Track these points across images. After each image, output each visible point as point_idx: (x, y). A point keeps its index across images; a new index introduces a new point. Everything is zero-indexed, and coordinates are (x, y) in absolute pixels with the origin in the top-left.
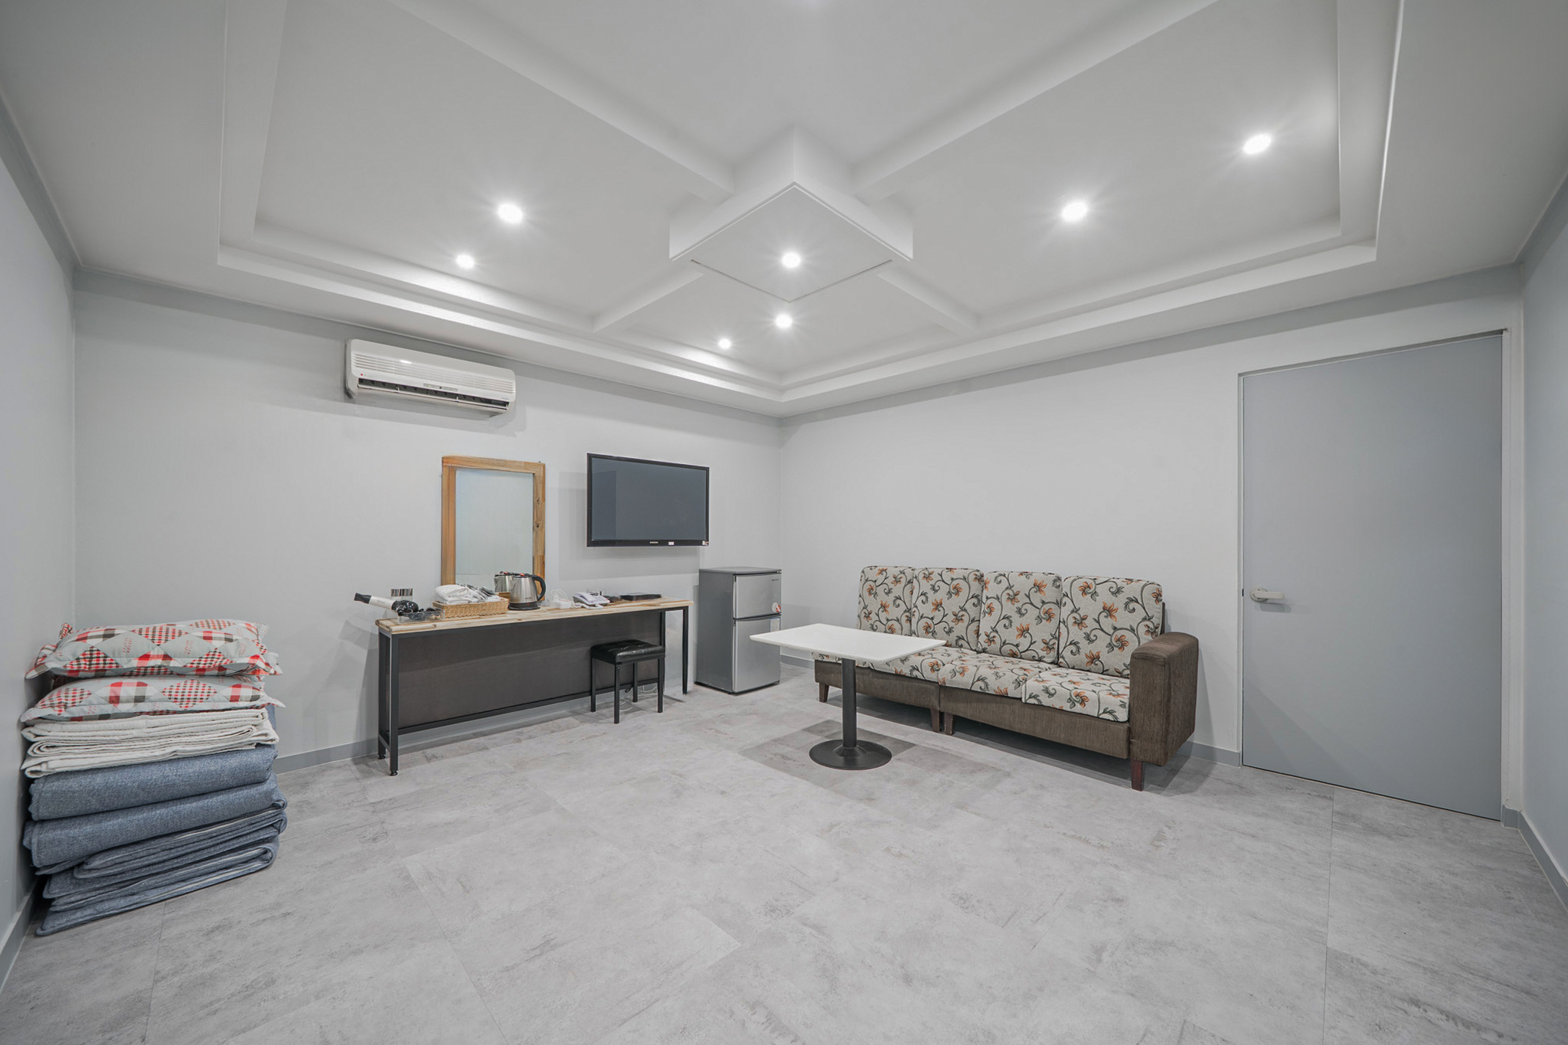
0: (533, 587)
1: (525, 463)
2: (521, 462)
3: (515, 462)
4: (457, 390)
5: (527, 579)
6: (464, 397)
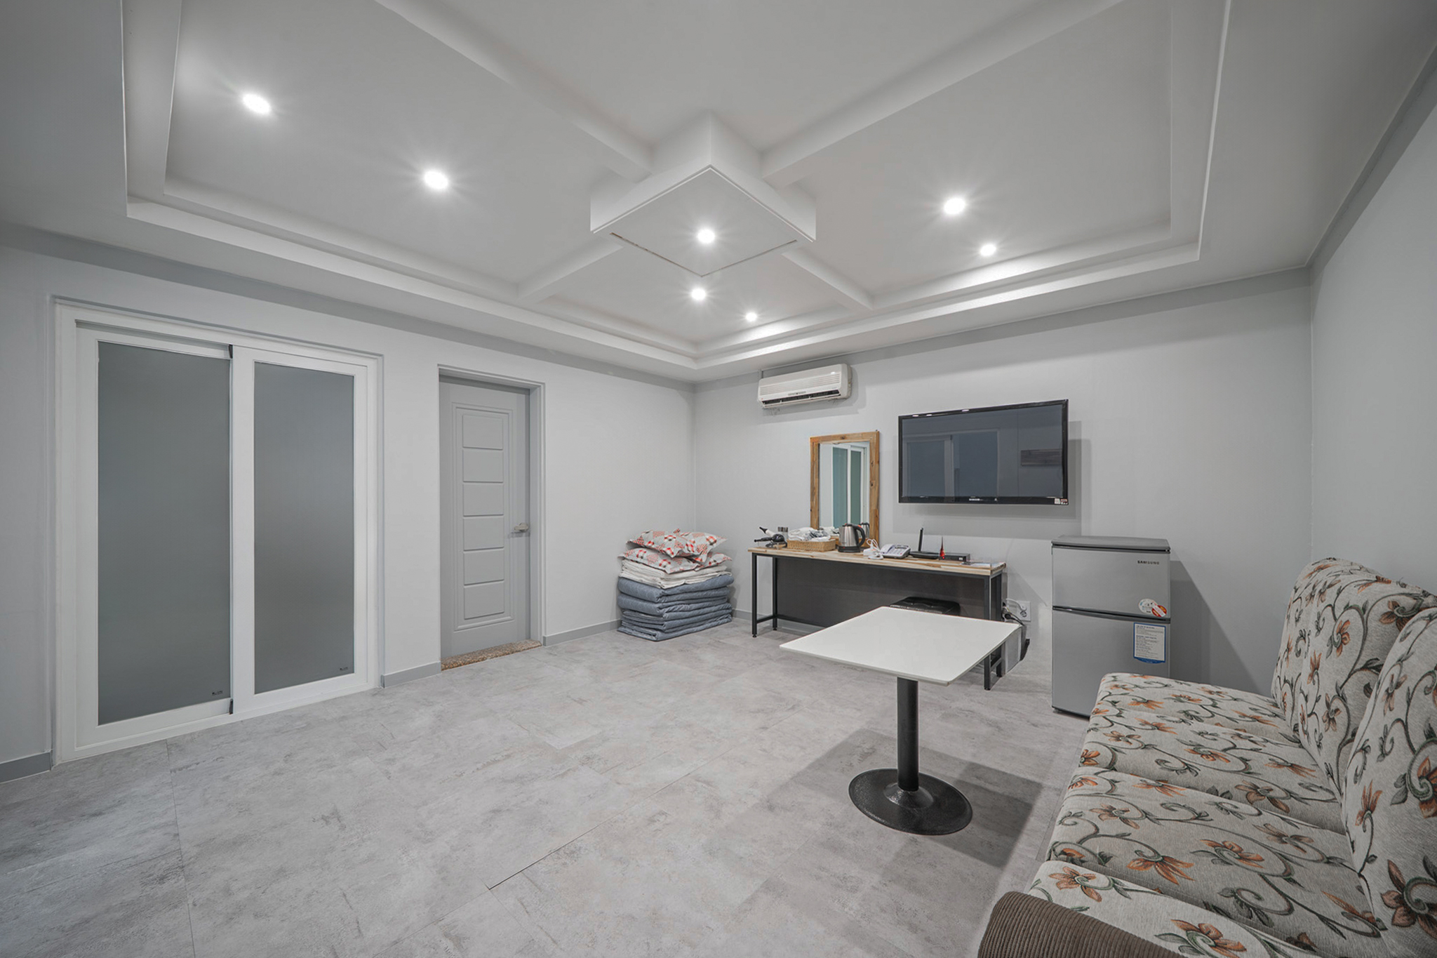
0: (854, 535)
1: (862, 434)
2: (859, 434)
3: (854, 434)
4: (805, 392)
5: (850, 527)
6: (812, 395)
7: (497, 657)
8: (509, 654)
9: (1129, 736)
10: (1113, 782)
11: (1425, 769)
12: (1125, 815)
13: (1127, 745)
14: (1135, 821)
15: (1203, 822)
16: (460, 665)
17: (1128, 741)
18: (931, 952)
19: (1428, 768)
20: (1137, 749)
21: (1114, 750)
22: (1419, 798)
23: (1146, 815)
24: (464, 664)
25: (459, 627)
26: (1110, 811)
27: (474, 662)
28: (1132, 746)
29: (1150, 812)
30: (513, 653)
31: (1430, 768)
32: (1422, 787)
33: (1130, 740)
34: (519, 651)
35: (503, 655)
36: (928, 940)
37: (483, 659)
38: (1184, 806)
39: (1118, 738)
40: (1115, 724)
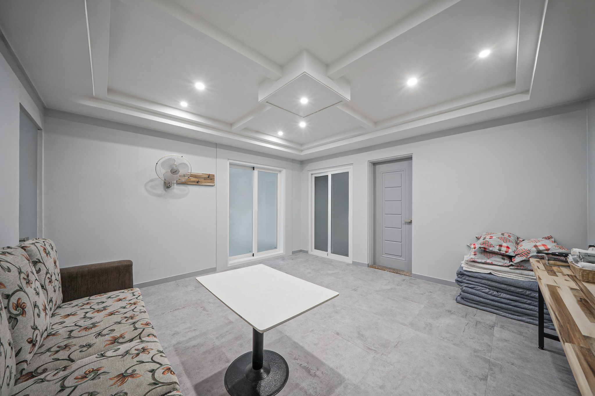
7: (390, 272)
8: (395, 273)
9: (138, 354)
10: (136, 329)
11: (15, 306)
12: (126, 319)
13: (136, 347)
14: (122, 319)
15: (97, 333)
16: (376, 268)
17: (137, 350)
18: (185, 347)
19: (15, 305)
20: (131, 349)
21: (142, 342)
22: (20, 315)
23: (119, 323)
24: (377, 269)
25: (383, 256)
26: (132, 318)
27: (381, 269)
28: (134, 348)
29: (118, 325)
30: (397, 273)
31: (16, 304)
32: (19, 311)
33: (137, 352)
34: (400, 274)
35: (393, 272)
36: (188, 348)
37: (384, 270)
38: (105, 335)
39: (144, 350)
40: (150, 360)
